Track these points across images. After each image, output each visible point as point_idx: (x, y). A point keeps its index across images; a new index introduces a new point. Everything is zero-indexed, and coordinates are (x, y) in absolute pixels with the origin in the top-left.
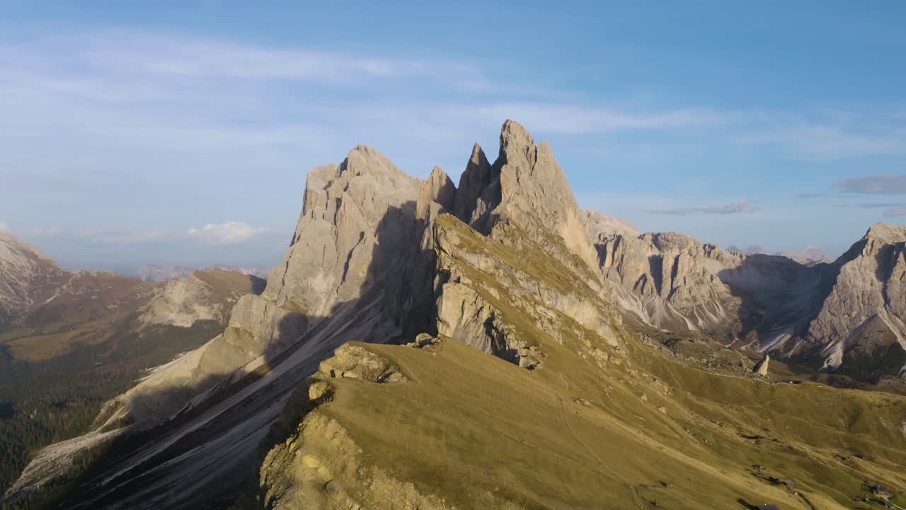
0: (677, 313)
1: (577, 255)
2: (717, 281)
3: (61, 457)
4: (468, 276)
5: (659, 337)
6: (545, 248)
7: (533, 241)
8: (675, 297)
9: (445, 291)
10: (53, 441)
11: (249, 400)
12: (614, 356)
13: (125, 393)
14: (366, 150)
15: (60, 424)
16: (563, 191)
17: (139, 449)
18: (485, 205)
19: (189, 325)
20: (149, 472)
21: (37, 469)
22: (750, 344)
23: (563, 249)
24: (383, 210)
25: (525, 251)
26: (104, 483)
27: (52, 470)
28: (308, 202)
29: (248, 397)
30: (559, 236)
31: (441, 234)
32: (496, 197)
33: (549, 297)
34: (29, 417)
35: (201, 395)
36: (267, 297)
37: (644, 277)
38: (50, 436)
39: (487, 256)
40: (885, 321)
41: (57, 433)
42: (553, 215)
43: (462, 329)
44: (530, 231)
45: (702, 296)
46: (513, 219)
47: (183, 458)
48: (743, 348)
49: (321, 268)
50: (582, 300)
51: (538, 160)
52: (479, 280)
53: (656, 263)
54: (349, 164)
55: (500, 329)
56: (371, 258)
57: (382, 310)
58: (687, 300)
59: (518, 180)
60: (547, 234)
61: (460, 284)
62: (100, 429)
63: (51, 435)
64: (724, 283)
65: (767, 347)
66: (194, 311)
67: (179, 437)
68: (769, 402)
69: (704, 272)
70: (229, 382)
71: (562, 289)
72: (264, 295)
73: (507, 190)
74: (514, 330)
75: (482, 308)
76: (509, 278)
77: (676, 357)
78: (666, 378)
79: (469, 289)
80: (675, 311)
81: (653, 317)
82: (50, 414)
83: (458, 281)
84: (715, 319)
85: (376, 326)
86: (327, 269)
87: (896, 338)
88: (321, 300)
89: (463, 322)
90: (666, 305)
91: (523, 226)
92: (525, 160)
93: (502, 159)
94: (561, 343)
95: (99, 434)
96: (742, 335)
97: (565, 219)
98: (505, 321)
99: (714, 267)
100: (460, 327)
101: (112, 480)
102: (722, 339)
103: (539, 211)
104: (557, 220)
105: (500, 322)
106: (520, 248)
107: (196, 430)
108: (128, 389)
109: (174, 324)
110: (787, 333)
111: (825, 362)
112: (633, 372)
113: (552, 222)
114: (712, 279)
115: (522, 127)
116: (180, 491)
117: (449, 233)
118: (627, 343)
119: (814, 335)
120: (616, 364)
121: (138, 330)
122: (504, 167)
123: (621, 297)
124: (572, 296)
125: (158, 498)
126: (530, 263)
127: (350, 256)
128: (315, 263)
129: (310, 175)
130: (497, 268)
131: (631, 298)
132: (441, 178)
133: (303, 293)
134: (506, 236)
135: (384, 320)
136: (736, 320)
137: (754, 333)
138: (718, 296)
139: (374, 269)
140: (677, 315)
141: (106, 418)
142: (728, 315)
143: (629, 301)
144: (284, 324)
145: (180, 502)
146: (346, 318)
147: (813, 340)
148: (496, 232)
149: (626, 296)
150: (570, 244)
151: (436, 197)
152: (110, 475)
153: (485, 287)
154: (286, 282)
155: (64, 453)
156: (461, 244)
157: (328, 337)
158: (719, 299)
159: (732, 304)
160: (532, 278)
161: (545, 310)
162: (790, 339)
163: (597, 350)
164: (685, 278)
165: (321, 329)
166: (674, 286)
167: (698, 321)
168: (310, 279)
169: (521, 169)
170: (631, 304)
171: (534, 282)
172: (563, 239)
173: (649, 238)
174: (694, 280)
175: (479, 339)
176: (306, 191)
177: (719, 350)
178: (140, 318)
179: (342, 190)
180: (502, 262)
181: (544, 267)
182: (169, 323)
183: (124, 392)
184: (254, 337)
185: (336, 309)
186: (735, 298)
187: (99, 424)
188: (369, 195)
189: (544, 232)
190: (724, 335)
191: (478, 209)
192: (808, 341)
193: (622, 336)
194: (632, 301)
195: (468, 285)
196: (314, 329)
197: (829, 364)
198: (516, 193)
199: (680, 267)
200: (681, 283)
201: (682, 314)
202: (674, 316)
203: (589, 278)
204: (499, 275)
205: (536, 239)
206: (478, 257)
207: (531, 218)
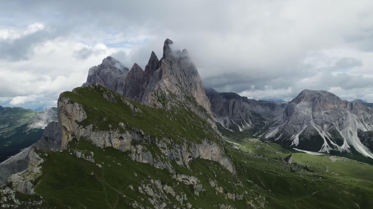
0: (234, 123)
2: (248, 110)
6: (186, 105)
7: (179, 102)
8: (234, 117)
22: (262, 135)
23: (196, 104)
25: (173, 109)
30: (193, 97)
32: (159, 76)
37: (222, 109)
40: (313, 126)
42: (190, 86)
44: (177, 95)
45: (243, 116)
53: (227, 105)
58: (238, 118)
60: (187, 97)
69: (244, 107)
73: (165, 72)
80: (234, 122)
81: (226, 125)
84: (248, 125)
87: (318, 133)
90: (231, 120)
91: (173, 92)
93: (164, 58)
97: (196, 88)
103: (182, 83)
104: (192, 89)
111: (292, 143)
113: (189, 90)
114: (246, 110)
121: (26, 131)
129: (90, 70)
130: (134, 144)
132: (137, 68)
134: (159, 100)
136: (256, 125)
138: (249, 116)
140: (235, 124)
142: (253, 124)
143: (217, 119)
147: (286, 133)
149: (216, 117)
156: (85, 121)
159: (254, 119)
162: (277, 133)
164: (237, 110)
166: (233, 113)
167: (242, 126)
169: (173, 61)
172: (195, 98)
174: (240, 110)
178: (28, 126)
188: (109, 77)
190: (252, 131)
192: (284, 134)
193: (230, 156)
197: (294, 143)
198: (170, 74)
199: (235, 105)
200: (236, 112)
201: (236, 123)
202: (234, 124)
203: (208, 118)
204: (136, 152)
205: (181, 100)
206: (110, 134)
207: (178, 87)
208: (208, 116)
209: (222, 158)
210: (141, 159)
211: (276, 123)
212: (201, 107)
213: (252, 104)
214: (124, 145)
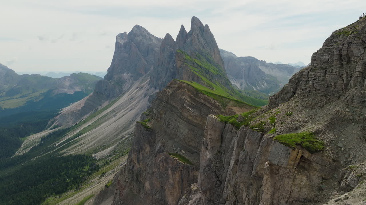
3: (36, 139)
8: (250, 79)
10: (32, 134)
11: (105, 116)
17: (67, 134)
19: (73, 93)
20: (73, 140)
21: (27, 143)
26: (56, 145)
27: (33, 144)
29: (105, 115)
35: (87, 115)
45: (259, 79)
49: (126, 71)
51: (204, 31)
57: (149, 84)
58: (253, 80)
62: (49, 129)
66: (74, 88)
67: (82, 129)
69: (260, 70)
70: (97, 110)
80: (249, 84)
81: (242, 86)
85: (148, 90)
86: (128, 71)
88: (127, 81)
90: (246, 82)
93: (192, 30)
95: (49, 131)
101: (60, 144)
107: (88, 126)
108: (58, 115)
109: (67, 93)
114: (263, 73)
115: (198, 19)
116: (87, 144)
121: (53, 96)
122: (193, 33)
125: (80, 147)
127: (136, 66)
128: (123, 69)
129: (118, 36)
132: (169, 37)
133: (120, 79)
135: (151, 88)
140: (250, 86)
141: (51, 125)
142: (268, 85)
145: (88, 148)
146: (136, 88)
152: (58, 142)
154: (113, 75)
157: (131, 94)
158: (265, 80)
159: (270, 81)
164: (253, 73)
165: (128, 92)
167: (257, 87)
168: (122, 74)
178: (54, 91)
179: (132, 42)
183: (56, 116)
184: (104, 95)
185: (132, 85)
187: (49, 127)
188: (141, 44)
196: (125, 92)
201: (252, 85)
213: (269, 67)
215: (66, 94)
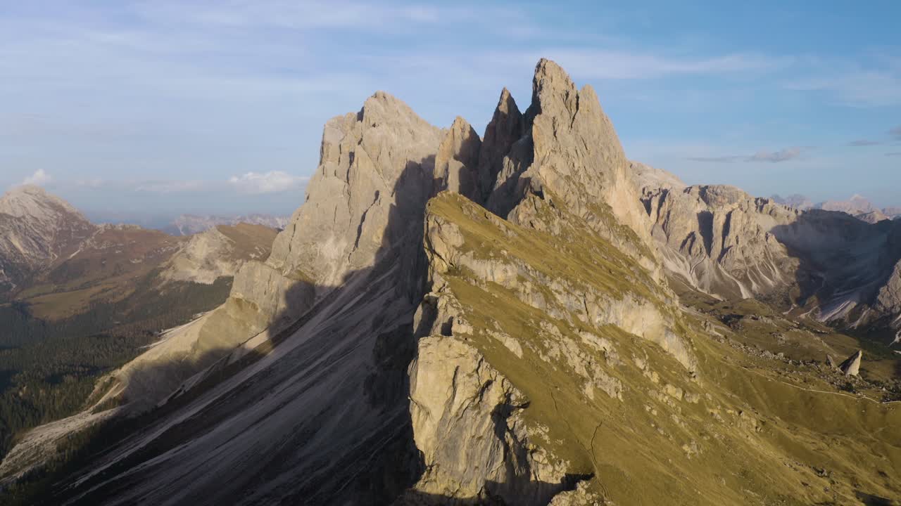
0: (729, 276)
1: (627, 226)
2: (772, 239)
3: (46, 441)
4: (468, 317)
5: (716, 312)
6: (590, 223)
7: (574, 216)
8: (727, 257)
9: (422, 352)
10: (42, 422)
11: (243, 388)
12: (691, 392)
13: (120, 369)
14: (384, 97)
15: (51, 401)
16: (611, 148)
17: (121, 441)
18: (513, 166)
19: (211, 282)
20: (125, 474)
21: (19, 456)
22: (811, 311)
23: (612, 221)
24: (401, 166)
25: (565, 233)
26: (77, 484)
27: (35, 458)
28: (325, 155)
29: (243, 383)
30: (606, 204)
31: (433, 229)
32: (527, 156)
33: (600, 312)
34: (17, 395)
35: (198, 374)
36: (272, 264)
37: (692, 235)
38: (37, 415)
39: (506, 262)
41: (47, 413)
42: (599, 178)
43: (454, 421)
44: (570, 201)
45: (756, 257)
46: (549, 185)
47: (162, 461)
48: (803, 316)
49: (332, 232)
50: (642, 302)
51: (580, 108)
52: (488, 319)
53: (706, 221)
54: (365, 114)
55: (520, 437)
56: (386, 222)
57: (395, 284)
58: (740, 261)
59: (555, 133)
60: (592, 204)
61: (451, 339)
62: (91, 409)
63: (40, 416)
64: (780, 241)
65: (830, 315)
66: (217, 267)
67: (165, 429)
68: (881, 429)
69: (758, 230)
70: (226, 363)
71: (616, 290)
72: (269, 262)
73: (541, 147)
74: (546, 438)
75: (489, 383)
76: (540, 294)
77: (749, 352)
78: (748, 397)
79: (466, 346)
80: (726, 274)
81: (702, 280)
82: (41, 391)
83: (447, 331)
84: (770, 282)
85: (388, 303)
86: (338, 233)
88: (331, 267)
89: (455, 408)
90: (717, 266)
91: (560, 195)
92: (563, 107)
93: (536, 108)
94: (620, 397)
95: (90, 415)
96: (800, 301)
97: (613, 182)
98: (530, 421)
99: (767, 223)
100: (450, 416)
102: (779, 305)
103: (581, 173)
104: (604, 184)
105: (520, 422)
106: (557, 231)
107: (183, 422)
108: (125, 363)
109: (196, 281)
110: (853, 300)
111: (897, 336)
112: (715, 412)
113: (597, 188)
114: (767, 238)
115: (560, 69)
117: (445, 227)
118: (695, 349)
119: (884, 304)
120: (693, 403)
121: (159, 287)
122: (538, 115)
123: (667, 258)
124: (629, 298)
126: (571, 252)
127: (363, 219)
128: (325, 226)
129: (327, 126)
130: (521, 279)
131: (677, 258)
132: (463, 130)
133: (311, 260)
134: (538, 216)
135: (397, 296)
136: (793, 284)
137: (814, 298)
138: (774, 256)
139: (389, 234)
140: (728, 278)
141: (99, 397)
142: (785, 278)
143: (676, 262)
144: (290, 295)
146: (357, 292)
147: (882, 309)
148: (524, 211)
149: (672, 257)
150: (618, 212)
151: (458, 152)
152: (85, 473)
153: (496, 335)
154: (292, 248)
155: (50, 437)
156: (463, 246)
158: (775, 259)
159: (789, 265)
160: (575, 286)
161: (595, 339)
162: (855, 307)
163: (669, 386)
164: (737, 237)
165: (329, 303)
166: (726, 245)
167: (751, 283)
168: (320, 245)
169: (559, 120)
170: (678, 265)
171: (578, 292)
172: (610, 208)
173: (696, 191)
174: (748, 239)
175: (483, 442)
176: (323, 143)
177: (788, 330)
178: (162, 274)
179: (356, 144)
180: (529, 267)
181: (590, 257)
182: (191, 280)
183: (120, 366)
184: (257, 309)
185: (348, 278)
186: (792, 259)
187: (92, 403)
188: (385, 150)
189: (588, 201)
190: (781, 301)
191: (505, 170)
192: (876, 309)
193: (689, 340)
194: (679, 261)
195: (465, 338)
196: (321, 303)
198: (552, 151)
199: (732, 224)
200: (733, 242)
201: (734, 277)
202: (725, 279)
203: (642, 256)
204: (525, 292)
205: (578, 212)
206: (492, 264)
207: (571, 183)
208: (644, 251)
209: (666, 335)
210: (530, 300)
211: (855, 278)
212: (626, 228)
214: (509, 280)
215: (192, 283)
